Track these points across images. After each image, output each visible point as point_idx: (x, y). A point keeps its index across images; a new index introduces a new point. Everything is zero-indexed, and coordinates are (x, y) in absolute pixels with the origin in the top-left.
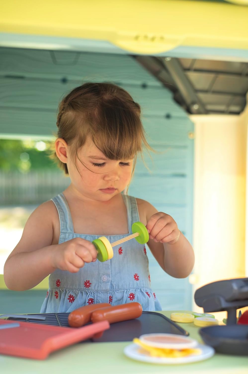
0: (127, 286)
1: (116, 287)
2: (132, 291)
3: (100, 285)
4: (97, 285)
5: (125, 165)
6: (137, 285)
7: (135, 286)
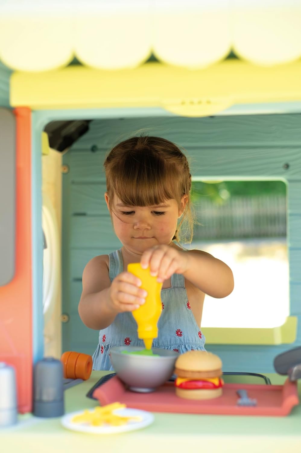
0: (168, 343)
1: (155, 345)
2: (175, 347)
3: (139, 343)
4: (136, 343)
5: (162, 214)
6: (181, 340)
7: (178, 342)
